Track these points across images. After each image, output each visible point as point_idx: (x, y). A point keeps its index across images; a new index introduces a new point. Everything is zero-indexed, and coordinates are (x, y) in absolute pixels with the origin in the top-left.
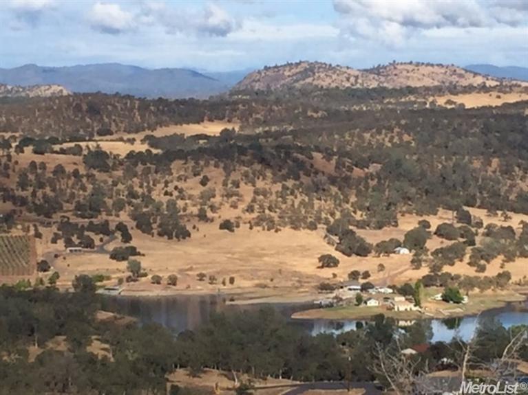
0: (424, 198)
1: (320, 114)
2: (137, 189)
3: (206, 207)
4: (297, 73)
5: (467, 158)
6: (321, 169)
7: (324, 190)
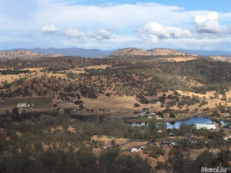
0: (164, 87)
1: (134, 63)
2: (82, 84)
3: (102, 89)
4: (128, 51)
5: (177, 76)
6: (135, 79)
7: (136, 85)
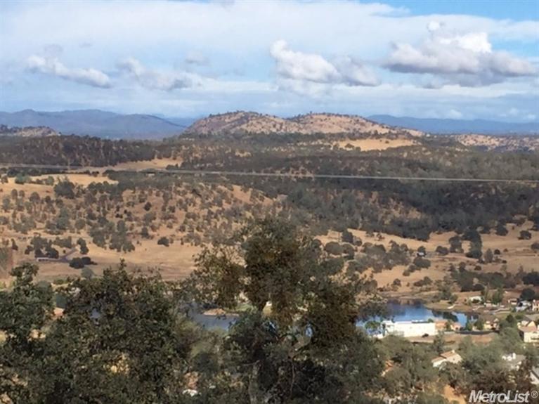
0: (318, 222)
1: (245, 154)
2: (95, 212)
3: (148, 228)
5: (353, 191)
7: (240, 215)
